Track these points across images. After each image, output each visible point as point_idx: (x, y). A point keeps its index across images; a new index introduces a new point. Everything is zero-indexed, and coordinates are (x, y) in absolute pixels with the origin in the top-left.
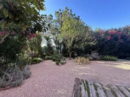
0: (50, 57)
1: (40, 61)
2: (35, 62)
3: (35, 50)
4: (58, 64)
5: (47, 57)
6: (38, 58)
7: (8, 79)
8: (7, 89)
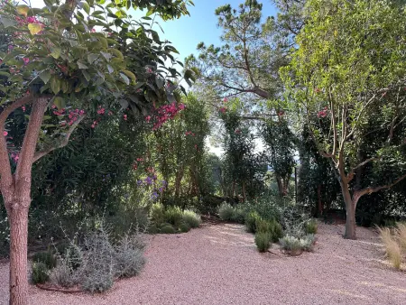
0: (238, 210)
1: (192, 225)
2: (170, 226)
3: (177, 174)
4: (263, 249)
5: (224, 207)
6: (184, 208)
7: (78, 265)
8: (71, 292)
